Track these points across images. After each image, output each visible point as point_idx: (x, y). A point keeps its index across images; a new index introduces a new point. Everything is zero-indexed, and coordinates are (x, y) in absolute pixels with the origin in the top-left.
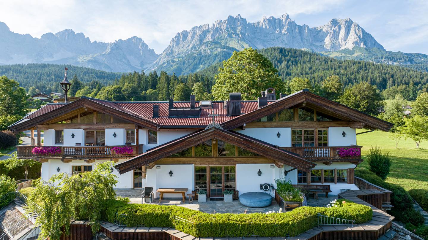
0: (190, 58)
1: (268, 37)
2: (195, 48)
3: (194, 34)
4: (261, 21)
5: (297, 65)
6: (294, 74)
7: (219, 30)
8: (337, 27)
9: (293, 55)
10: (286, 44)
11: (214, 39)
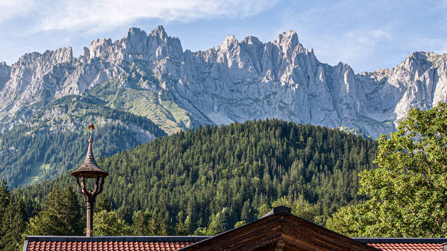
0: (12, 143)
1: (240, 92)
2: (30, 113)
3: (28, 73)
4: (222, 48)
5: (332, 173)
6: (326, 197)
7: (102, 66)
8: (426, 74)
9: (319, 144)
10: (292, 113)
11: (86, 90)
